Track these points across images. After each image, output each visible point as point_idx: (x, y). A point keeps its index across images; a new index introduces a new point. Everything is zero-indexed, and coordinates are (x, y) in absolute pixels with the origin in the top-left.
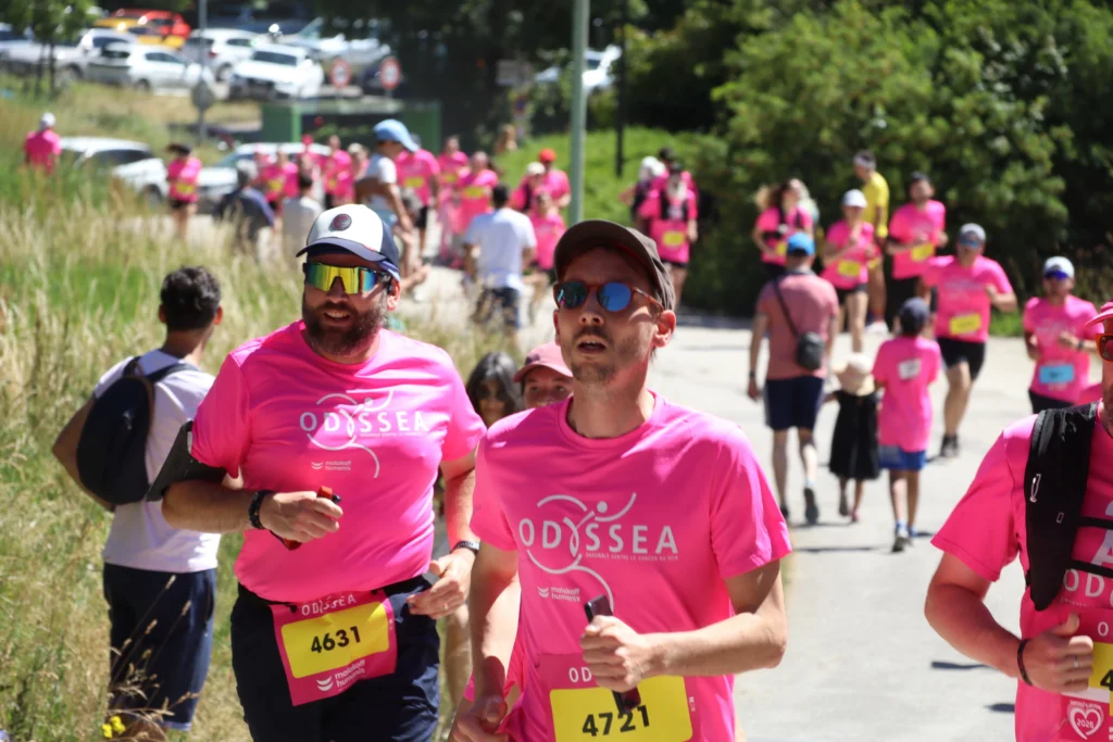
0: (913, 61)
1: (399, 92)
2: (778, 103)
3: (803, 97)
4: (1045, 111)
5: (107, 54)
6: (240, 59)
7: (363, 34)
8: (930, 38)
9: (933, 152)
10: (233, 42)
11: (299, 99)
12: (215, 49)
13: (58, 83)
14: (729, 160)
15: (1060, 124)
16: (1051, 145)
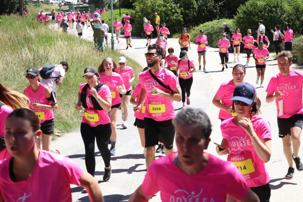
1: (88, 3)
2: (142, 6)
3: (146, 4)
4: (179, 6)
9: (164, 12)
11: (74, 5)
13: (40, 4)
14: (135, 14)
15: (181, 7)
16: (180, 10)
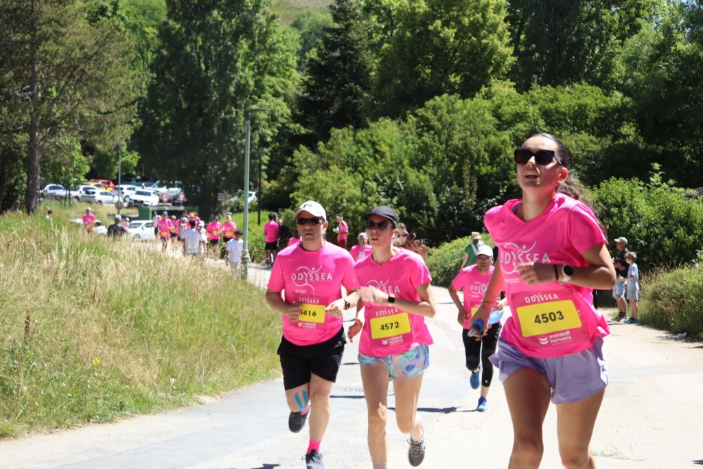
0: (355, 185)
1: (185, 204)
4: (397, 201)
5: (87, 193)
6: (132, 194)
7: (173, 186)
8: (360, 178)
10: (130, 189)
11: (151, 206)
12: (124, 191)
13: (71, 203)
15: (402, 205)
16: (399, 212)
